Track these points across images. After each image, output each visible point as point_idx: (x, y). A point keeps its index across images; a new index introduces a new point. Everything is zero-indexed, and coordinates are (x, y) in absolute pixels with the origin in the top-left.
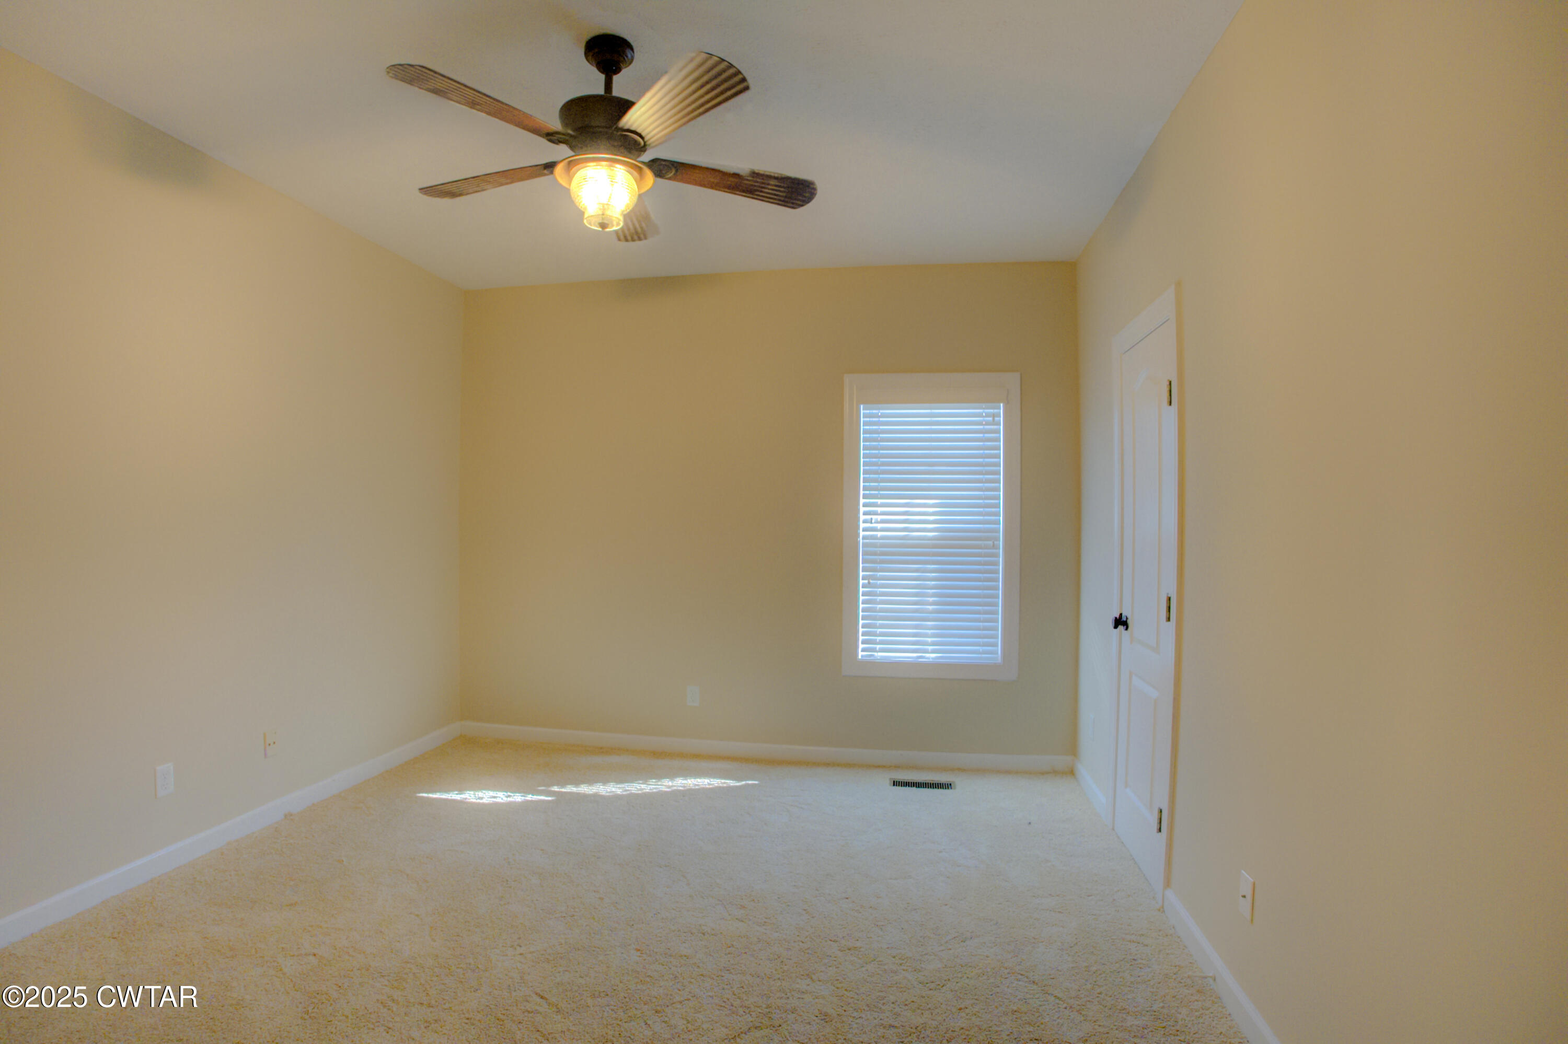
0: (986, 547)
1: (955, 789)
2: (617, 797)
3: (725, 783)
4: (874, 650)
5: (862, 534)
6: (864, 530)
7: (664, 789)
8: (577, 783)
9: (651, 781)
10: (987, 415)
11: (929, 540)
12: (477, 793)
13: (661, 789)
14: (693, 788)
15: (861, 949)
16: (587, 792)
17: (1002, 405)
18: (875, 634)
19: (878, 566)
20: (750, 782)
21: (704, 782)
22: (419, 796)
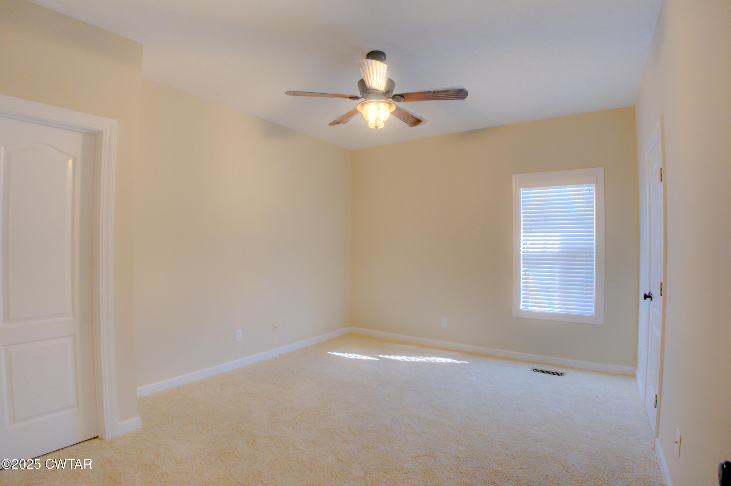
0: (586, 257)
1: (565, 375)
2: (404, 362)
3: (453, 361)
4: (528, 306)
5: (522, 250)
6: (524, 248)
7: (425, 361)
8: (390, 355)
9: (421, 357)
10: (586, 190)
11: (556, 253)
12: (349, 354)
13: (424, 361)
14: (438, 361)
15: (486, 436)
16: (393, 359)
17: (594, 184)
18: (529, 298)
19: (530, 265)
20: (464, 362)
21: (444, 360)
22: (329, 354)
